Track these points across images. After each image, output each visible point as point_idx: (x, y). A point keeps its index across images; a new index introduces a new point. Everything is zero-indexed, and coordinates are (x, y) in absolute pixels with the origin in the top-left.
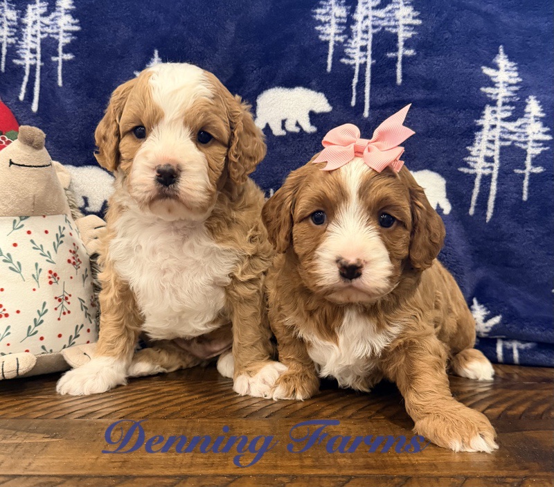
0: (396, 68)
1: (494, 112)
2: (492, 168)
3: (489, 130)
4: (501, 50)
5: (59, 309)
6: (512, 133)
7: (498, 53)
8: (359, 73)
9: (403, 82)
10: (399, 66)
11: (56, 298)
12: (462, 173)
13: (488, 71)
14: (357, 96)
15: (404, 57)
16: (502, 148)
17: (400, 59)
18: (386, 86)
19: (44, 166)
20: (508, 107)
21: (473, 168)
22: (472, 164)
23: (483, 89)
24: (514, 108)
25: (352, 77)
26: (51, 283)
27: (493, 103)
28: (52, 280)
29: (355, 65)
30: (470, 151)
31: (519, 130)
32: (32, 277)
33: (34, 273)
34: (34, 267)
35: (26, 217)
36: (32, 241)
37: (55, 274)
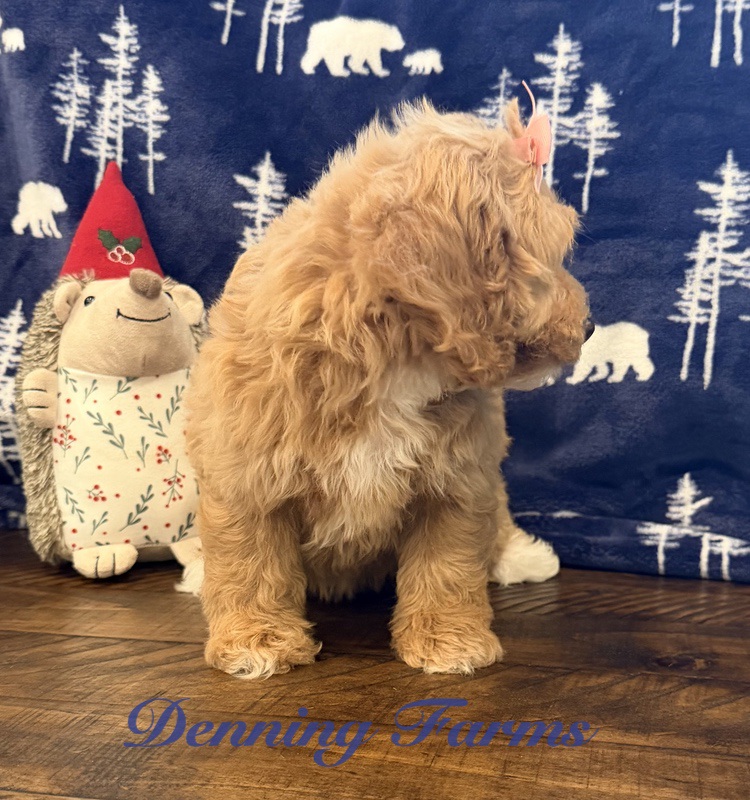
0: (581, 191)
1: (713, 240)
2: (709, 315)
3: (705, 265)
5: (169, 494)
6: (736, 268)
9: (590, 209)
10: (586, 188)
11: (165, 480)
12: (673, 322)
13: (707, 187)
15: (594, 178)
16: (723, 289)
17: (588, 181)
19: (159, 320)
20: (733, 233)
21: (685, 316)
22: (684, 311)
23: (698, 211)
24: (741, 233)
26: (160, 461)
27: (713, 228)
28: (162, 457)
30: (681, 295)
31: (747, 264)
32: (136, 455)
33: (140, 449)
34: (140, 442)
35: (135, 378)
36: (140, 410)
37: (166, 451)
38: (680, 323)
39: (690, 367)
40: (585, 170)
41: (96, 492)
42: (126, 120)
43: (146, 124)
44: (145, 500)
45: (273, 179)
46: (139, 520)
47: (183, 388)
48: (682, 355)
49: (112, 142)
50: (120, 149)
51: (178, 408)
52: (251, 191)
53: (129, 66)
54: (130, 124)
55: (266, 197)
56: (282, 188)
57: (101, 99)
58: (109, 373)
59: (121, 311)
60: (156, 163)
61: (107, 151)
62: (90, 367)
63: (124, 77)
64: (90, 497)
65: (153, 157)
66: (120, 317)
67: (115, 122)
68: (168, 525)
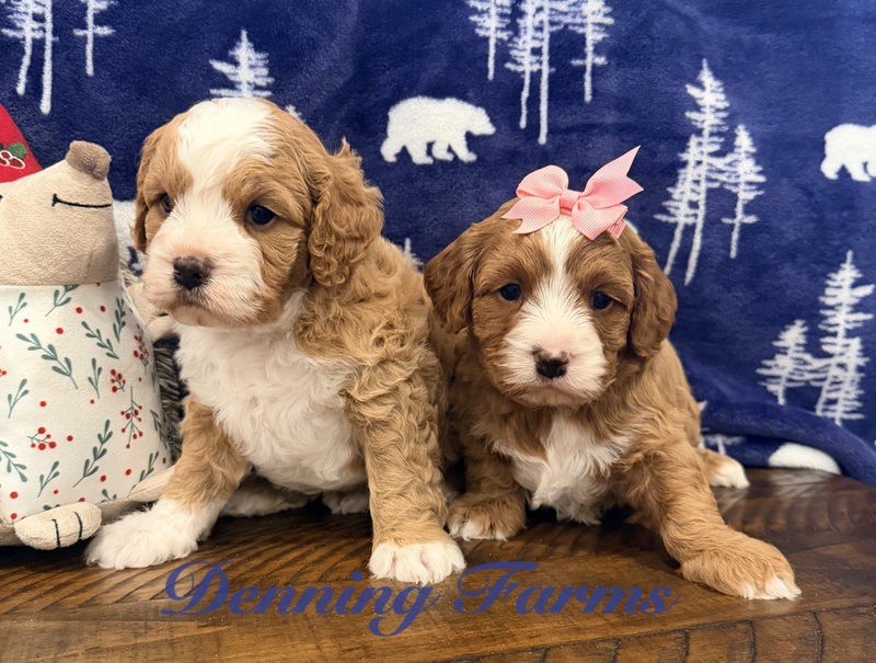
0: (583, 80)
1: (700, 144)
2: (696, 216)
3: (694, 167)
4: (705, 65)
5: (128, 430)
6: (721, 172)
7: (701, 68)
8: (531, 84)
9: (592, 100)
10: (588, 78)
11: (123, 413)
12: (659, 222)
13: (692, 91)
14: (528, 116)
15: (594, 66)
16: (710, 191)
17: (589, 69)
18: (570, 104)
20: (715, 139)
21: (673, 216)
22: (672, 211)
23: (688, 114)
24: (722, 140)
25: (521, 89)
26: (115, 389)
27: (699, 132)
28: (116, 384)
29: (523, 73)
30: (671, 194)
31: (730, 169)
32: (88, 383)
33: (91, 374)
34: (91, 366)
35: (75, 286)
36: (84, 324)
37: (120, 376)
38: (667, 222)
39: (673, 266)
40: (584, 56)
41: (41, 437)
45: (253, 62)
46: (96, 469)
47: (123, 301)
51: (124, 323)
52: (232, 78)
55: (249, 84)
56: (265, 71)
58: (44, 282)
59: (60, 197)
62: (15, 278)
64: (34, 445)
66: (58, 204)
68: (128, 472)
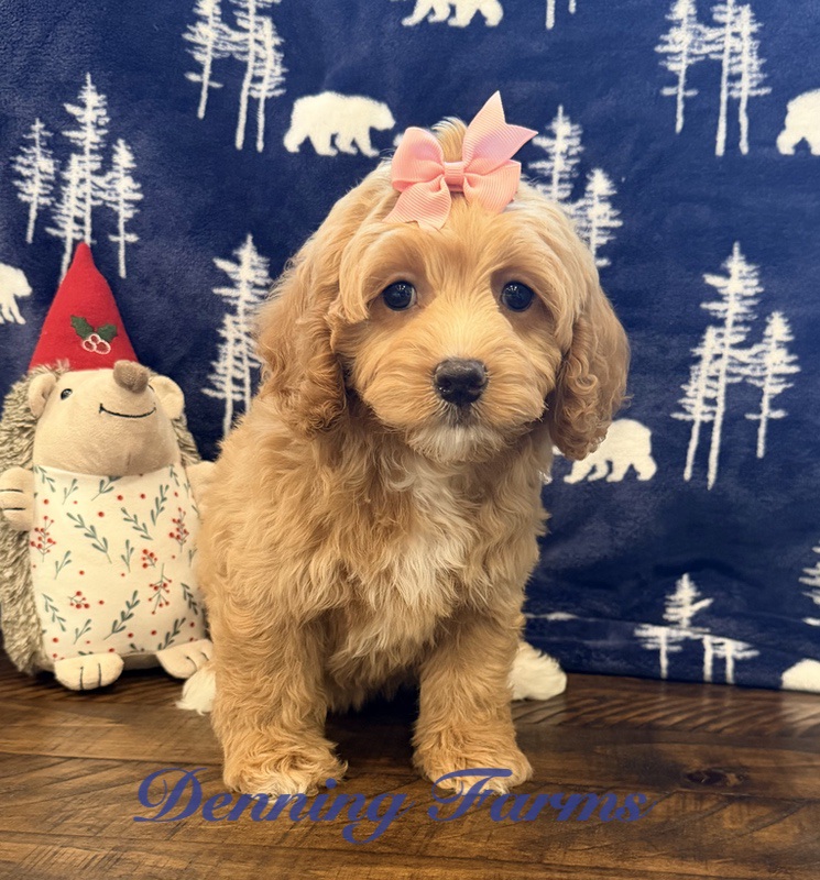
1: (720, 335)
2: (714, 413)
3: (711, 362)
5: (155, 599)
6: (744, 365)
7: (730, 253)
11: (151, 585)
12: (676, 420)
13: (712, 280)
16: (729, 387)
19: (145, 415)
20: (741, 329)
21: (690, 413)
22: (688, 408)
23: (704, 306)
24: (749, 329)
26: (145, 566)
27: (720, 323)
28: (148, 562)
30: (685, 392)
31: (755, 361)
32: (121, 559)
33: (125, 553)
34: (125, 546)
35: (118, 478)
36: (124, 511)
37: (152, 555)
38: (684, 420)
39: (694, 466)
41: (78, 598)
42: (94, 198)
43: (116, 203)
44: (130, 607)
45: (256, 264)
46: (123, 628)
47: (167, 487)
48: (686, 454)
49: (79, 221)
50: (88, 229)
51: (163, 509)
52: (233, 277)
53: (97, 139)
54: (99, 203)
55: (248, 282)
56: (265, 273)
57: (66, 175)
58: (91, 472)
59: (104, 406)
60: (127, 245)
61: (74, 231)
62: (69, 466)
63: (92, 152)
64: (72, 604)
65: (124, 238)
66: (103, 412)
67: (82, 200)
68: (154, 633)
